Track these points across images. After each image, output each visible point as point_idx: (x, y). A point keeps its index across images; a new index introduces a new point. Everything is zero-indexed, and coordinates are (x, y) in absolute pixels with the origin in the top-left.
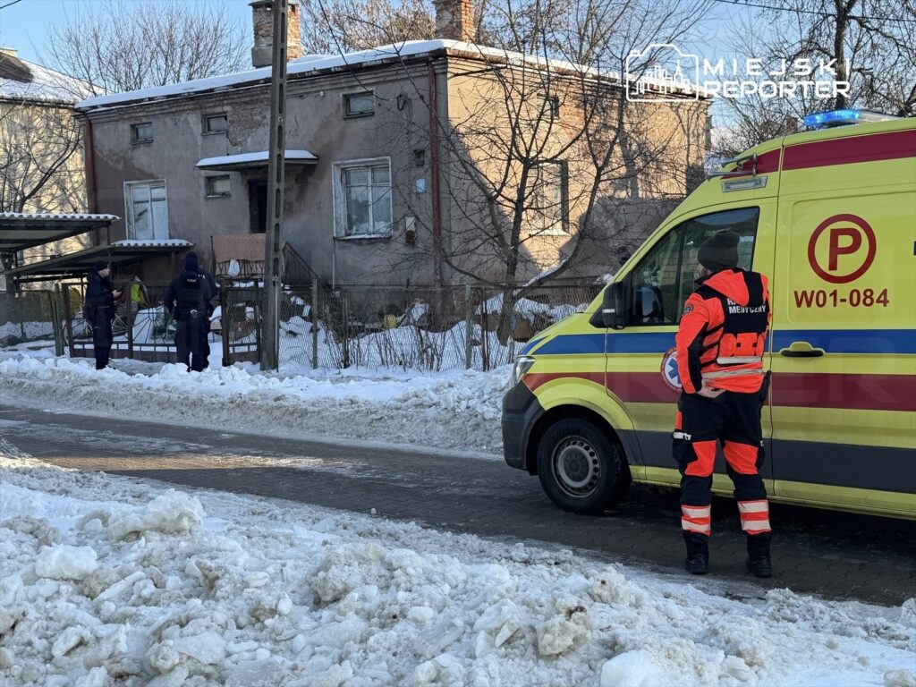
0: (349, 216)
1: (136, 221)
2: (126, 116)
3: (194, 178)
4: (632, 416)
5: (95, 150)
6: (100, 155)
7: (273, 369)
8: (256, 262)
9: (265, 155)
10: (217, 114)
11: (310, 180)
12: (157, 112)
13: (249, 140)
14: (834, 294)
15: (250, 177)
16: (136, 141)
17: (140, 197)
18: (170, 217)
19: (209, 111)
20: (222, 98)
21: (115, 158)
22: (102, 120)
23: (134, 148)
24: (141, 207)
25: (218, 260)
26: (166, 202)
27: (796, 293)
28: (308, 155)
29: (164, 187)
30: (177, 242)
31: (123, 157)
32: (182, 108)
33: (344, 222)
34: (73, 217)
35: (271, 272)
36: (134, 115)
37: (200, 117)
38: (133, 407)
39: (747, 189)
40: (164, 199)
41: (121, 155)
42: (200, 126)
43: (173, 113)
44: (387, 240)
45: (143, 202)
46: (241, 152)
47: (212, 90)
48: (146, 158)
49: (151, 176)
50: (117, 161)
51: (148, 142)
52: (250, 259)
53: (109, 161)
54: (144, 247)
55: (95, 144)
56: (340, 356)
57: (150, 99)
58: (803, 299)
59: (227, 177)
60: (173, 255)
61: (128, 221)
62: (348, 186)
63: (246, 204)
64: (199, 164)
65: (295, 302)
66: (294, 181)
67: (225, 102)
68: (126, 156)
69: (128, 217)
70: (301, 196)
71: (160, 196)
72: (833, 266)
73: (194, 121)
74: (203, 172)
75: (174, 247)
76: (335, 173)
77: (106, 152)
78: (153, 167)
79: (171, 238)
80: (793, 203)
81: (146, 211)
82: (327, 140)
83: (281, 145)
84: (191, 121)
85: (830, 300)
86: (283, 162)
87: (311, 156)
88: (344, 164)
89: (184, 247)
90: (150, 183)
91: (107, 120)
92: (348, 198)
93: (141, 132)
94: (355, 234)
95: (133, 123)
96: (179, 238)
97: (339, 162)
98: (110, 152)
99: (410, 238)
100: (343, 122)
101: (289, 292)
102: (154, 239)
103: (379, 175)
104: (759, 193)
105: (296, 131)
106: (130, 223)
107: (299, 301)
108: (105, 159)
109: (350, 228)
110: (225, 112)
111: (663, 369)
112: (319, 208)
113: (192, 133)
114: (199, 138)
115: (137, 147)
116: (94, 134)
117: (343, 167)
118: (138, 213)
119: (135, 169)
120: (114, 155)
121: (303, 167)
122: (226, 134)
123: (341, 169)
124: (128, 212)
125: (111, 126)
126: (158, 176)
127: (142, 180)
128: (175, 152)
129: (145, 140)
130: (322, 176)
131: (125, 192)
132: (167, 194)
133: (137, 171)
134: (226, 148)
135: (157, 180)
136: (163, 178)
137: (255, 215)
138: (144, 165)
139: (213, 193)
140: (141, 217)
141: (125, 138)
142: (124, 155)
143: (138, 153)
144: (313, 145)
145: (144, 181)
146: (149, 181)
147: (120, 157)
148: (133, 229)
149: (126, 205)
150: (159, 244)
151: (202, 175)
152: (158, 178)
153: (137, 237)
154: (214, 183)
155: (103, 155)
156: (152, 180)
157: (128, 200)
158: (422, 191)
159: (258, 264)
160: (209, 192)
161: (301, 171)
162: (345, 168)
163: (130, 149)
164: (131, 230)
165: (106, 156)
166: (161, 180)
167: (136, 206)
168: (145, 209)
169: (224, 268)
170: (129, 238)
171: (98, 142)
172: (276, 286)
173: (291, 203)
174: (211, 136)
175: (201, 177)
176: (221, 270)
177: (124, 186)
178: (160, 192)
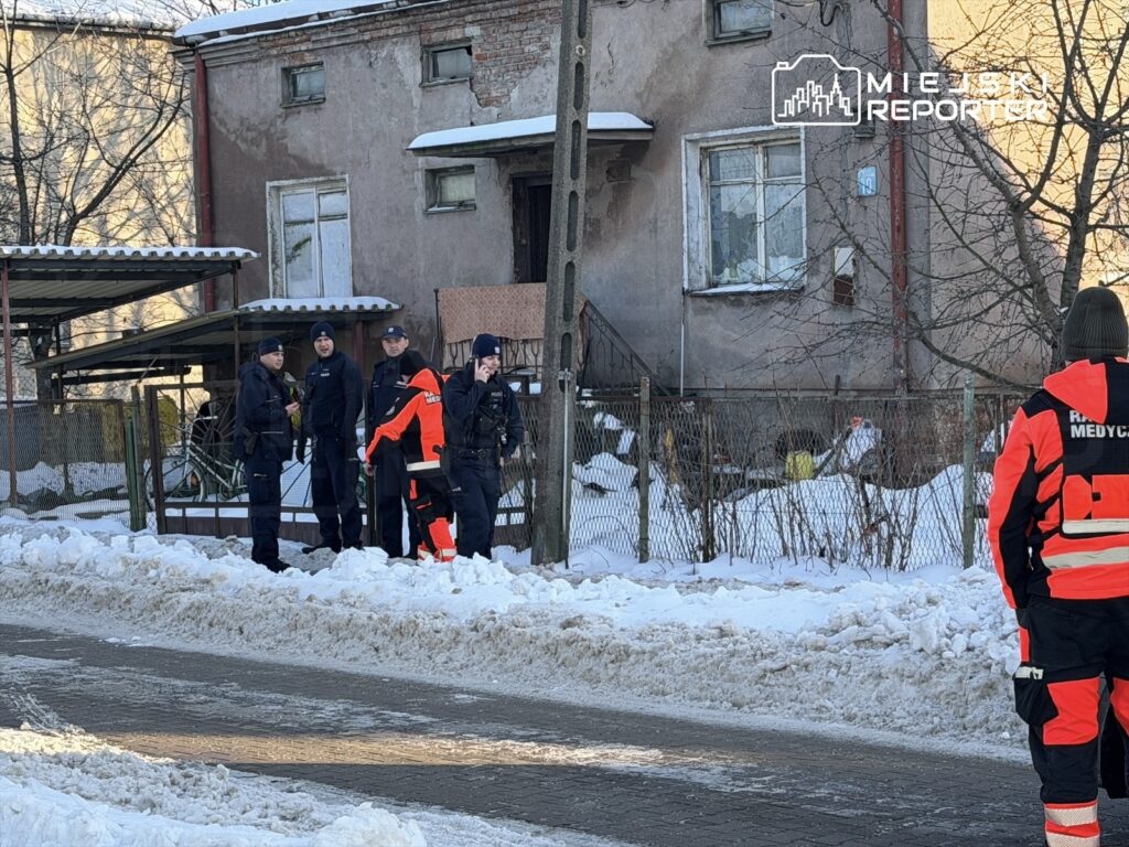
0: (716, 246)
1: (289, 260)
2: (274, 52)
3: (405, 172)
5: (213, 119)
6: (223, 130)
7: (556, 562)
8: (525, 341)
9: (546, 124)
10: (452, 42)
11: (636, 172)
12: (336, 43)
13: (515, 94)
15: (515, 168)
16: (293, 101)
17: (297, 215)
18: (354, 251)
19: (436, 37)
20: (463, 10)
21: (250, 135)
22: (226, 61)
23: (287, 116)
24: (298, 233)
25: (448, 339)
26: (348, 221)
28: (632, 123)
29: (344, 192)
30: (368, 302)
31: (267, 135)
33: (704, 260)
34: (168, 254)
35: (557, 361)
36: (289, 49)
37: (418, 50)
38: (279, 636)
40: (344, 216)
41: (263, 128)
42: (419, 69)
43: (366, 42)
44: (795, 294)
45: (305, 222)
46: (499, 119)
48: (310, 133)
49: (320, 170)
50: (254, 142)
51: (316, 102)
52: (511, 336)
53: (239, 142)
54: (303, 312)
55: (213, 108)
56: (697, 538)
57: (323, 16)
59: (469, 169)
61: (274, 261)
62: (713, 184)
63: (508, 222)
64: (416, 143)
65: (602, 424)
66: (604, 173)
67: (470, 18)
68: (273, 130)
69: (274, 253)
70: (616, 207)
71: (336, 210)
73: (406, 58)
74: (421, 160)
75: (361, 312)
76: (689, 158)
77: (233, 125)
78: (324, 151)
79: (356, 293)
81: (309, 239)
82: (672, 90)
83: (580, 102)
84: (400, 58)
86: (584, 137)
87: (641, 124)
88: (707, 139)
89: (382, 312)
90: (317, 183)
91: (237, 59)
92: (713, 208)
93: (302, 82)
94: (729, 283)
95: (287, 64)
96: (370, 294)
97: (696, 136)
98: (242, 124)
99: (844, 290)
100: (706, 53)
101: (590, 404)
102: (322, 295)
103: (781, 160)
105: (610, 73)
106: (277, 266)
107: (612, 423)
108: (233, 138)
109: (718, 271)
110: (469, 39)
112: (654, 231)
113: (402, 83)
114: (416, 92)
115: (293, 113)
116: (210, 88)
117: (704, 145)
118: (293, 244)
119: (289, 155)
120: (248, 129)
121: (622, 146)
122: (468, 83)
123: (701, 148)
124: (273, 244)
125: (245, 71)
126: (334, 169)
127: (303, 178)
128: (367, 120)
129: (310, 99)
130: (661, 165)
131: (268, 203)
132: (351, 206)
133: (292, 161)
134: (467, 111)
135: (331, 178)
136: (343, 173)
137: (526, 246)
138: (306, 149)
139: (441, 202)
140: (298, 252)
141: (271, 95)
142: (268, 130)
143: (296, 123)
144: (644, 100)
145: (306, 180)
146: (316, 179)
147: (260, 133)
148: (282, 277)
149: (269, 229)
150: (333, 307)
151: (420, 167)
152: (334, 174)
153: (290, 293)
154: (443, 182)
155: (228, 130)
156: (321, 179)
157: (274, 220)
158: (869, 192)
159: (528, 347)
160: (432, 201)
161: (618, 155)
162: (709, 148)
163: (280, 116)
164: (279, 279)
165: (234, 132)
166: (338, 177)
167: (289, 230)
168: (306, 237)
169: (460, 354)
170: (274, 294)
171: (219, 102)
172: (566, 390)
173: (598, 221)
174: (440, 87)
175: (418, 170)
176: (454, 358)
177: (267, 191)
178: (336, 202)
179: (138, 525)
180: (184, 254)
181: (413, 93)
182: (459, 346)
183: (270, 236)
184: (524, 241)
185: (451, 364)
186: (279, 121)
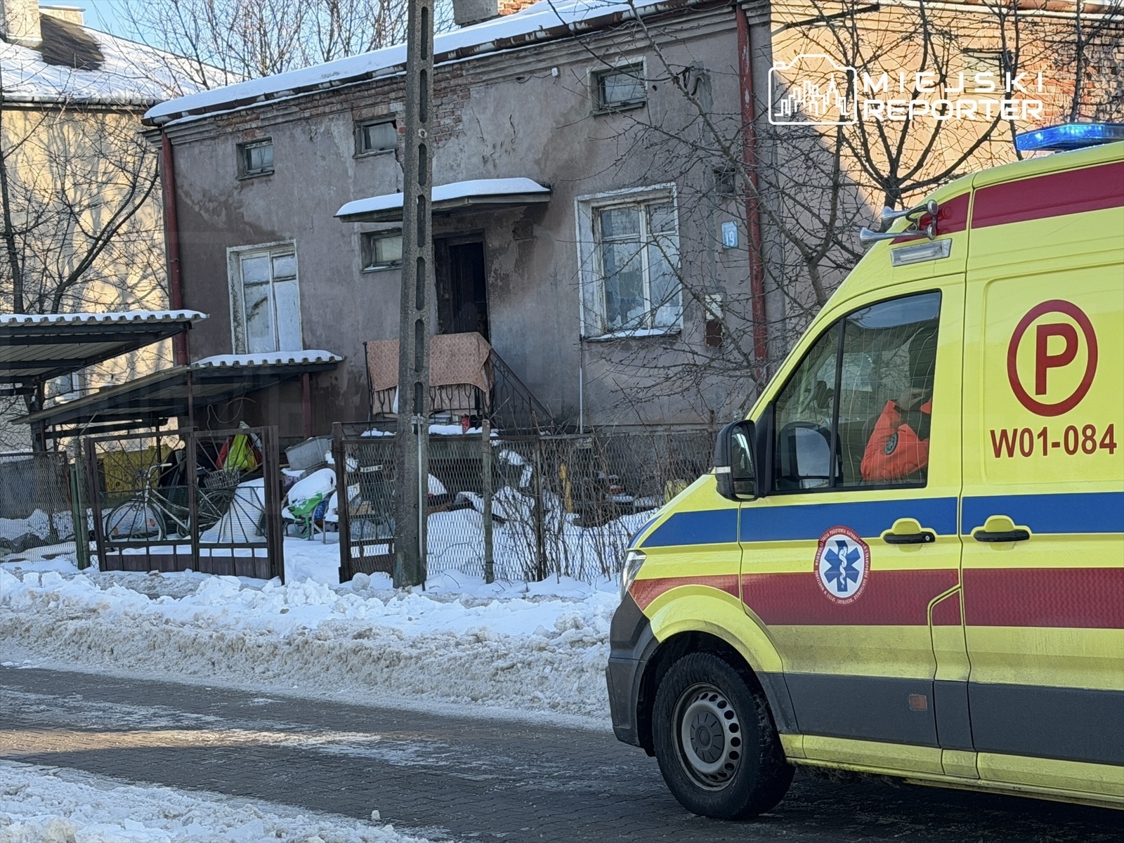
0: (609, 296)
1: (249, 318)
2: (229, 130)
3: (343, 236)
4: (781, 648)
5: (180, 192)
6: (189, 202)
7: (415, 585)
8: (441, 387)
10: (379, 117)
11: (538, 231)
12: (280, 120)
14: (1044, 433)
16: (248, 174)
17: (254, 277)
18: (303, 308)
19: (366, 113)
20: (386, 88)
21: (211, 206)
22: (189, 139)
23: (242, 188)
24: (256, 294)
25: (376, 387)
26: (297, 281)
27: (993, 433)
28: (532, 186)
30: (312, 356)
31: (226, 204)
32: (321, 110)
33: (599, 308)
35: (410, 406)
36: (242, 127)
37: (351, 126)
39: (923, 260)
40: (293, 277)
41: (223, 199)
42: (352, 140)
43: (307, 119)
44: (671, 338)
45: (261, 284)
47: (368, 75)
48: (261, 203)
49: (271, 236)
50: (215, 212)
51: (266, 174)
53: (202, 212)
54: (265, 365)
55: (179, 181)
56: (530, 558)
57: (268, 96)
58: (1004, 443)
59: (397, 232)
60: (306, 378)
61: (235, 320)
62: (606, 243)
64: (341, 212)
65: (506, 460)
66: (511, 233)
67: (393, 95)
68: (231, 201)
69: (235, 312)
70: (523, 262)
71: (286, 273)
72: (1041, 389)
73: (340, 132)
74: (357, 226)
75: (305, 364)
77: (197, 196)
78: (275, 219)
79: (306, 347)
80: (987, 282)
81: (265, 299)
82: (566, 156)
83: (424, 179)
84: (335, 133)
85: (1038, 443)
86: (429, 209)
87: (538, 188)
88: (597, 200)
89: (326, 363)
91: (198, 137)
92: (605, 261)
93: (255, 155)
94: (621, 329)
95: (240, 141)
96: (318, 348)
97: (587, 197)
98: (204, 196)
99: (714, 332)
100: (592, 122)
101: (495, 443)
102: (278, 349)
103: (660, 217)
104: (940, 266)
105: (512, 142)
106: (239, 325)
107: (515, 459)
108: (197, 208)
109: (612, 319)
110: (394, 114)
111: (816, 568)
112: (555, 284)
113: (338, 155)
114: (350, 163)
115: (247, 185)
116: (176, 164)
117: (595, 205)
118: (252, 304)
119: (246, 223)
120: (210, 201)
121: (525, 207)
122: (394, 154)
123: (593, 208)
124: (235, 304)
125: (205, 147)
126: (284, 235)
127: (257, 243)
128: (311, 189)
129: (262, 171)
130: (558, 224)
131: (229, 267)
132: (299, 267)
133: (248, 228)
134: (394, 180)
135: (282, 243)
136: (291, 238)
137: (448, 300)
138: (259, 217)
139: (376, 262)
140: (257, 311)
141: (228, 169)
142: (227, 200)
143: (250, 194)
144: (542, 166)
145: (260, 245)
146: (268, 244)
147: (220, 203)
148: (243, 334)
149: (230, 291)
150: (279, 361)
151: (356, 231)
152: (284, 239)
153: (251, 349)
154: (378, 244)
155: (193, 202)
156: (273, 244)
157: (235, 282)
158: (732, 245)
159: (444, 392)
160: (368, 261)
161: (522, 216)
162: (600, 207)
163: (236, 188)
164: (240, 336)
165: (198, 203)
166: (288, 241)
167: (249, 291)
168: (263, 297)
169: (387, 401)
170: (236, 350)
171: (184, 177)
172: (419, 433)
173: (507, 275)
174: (370, 158)
175: (354, 234)
176: (382, 404)
177: (228, 256)
178: (287, 265)
179: (83, 564)
180: (137, 317)
181: (348, 164)
182: (386, 393)
183: (231, 296)
184: (447, 296)
185: (380, 410)
186: (236, 193)
